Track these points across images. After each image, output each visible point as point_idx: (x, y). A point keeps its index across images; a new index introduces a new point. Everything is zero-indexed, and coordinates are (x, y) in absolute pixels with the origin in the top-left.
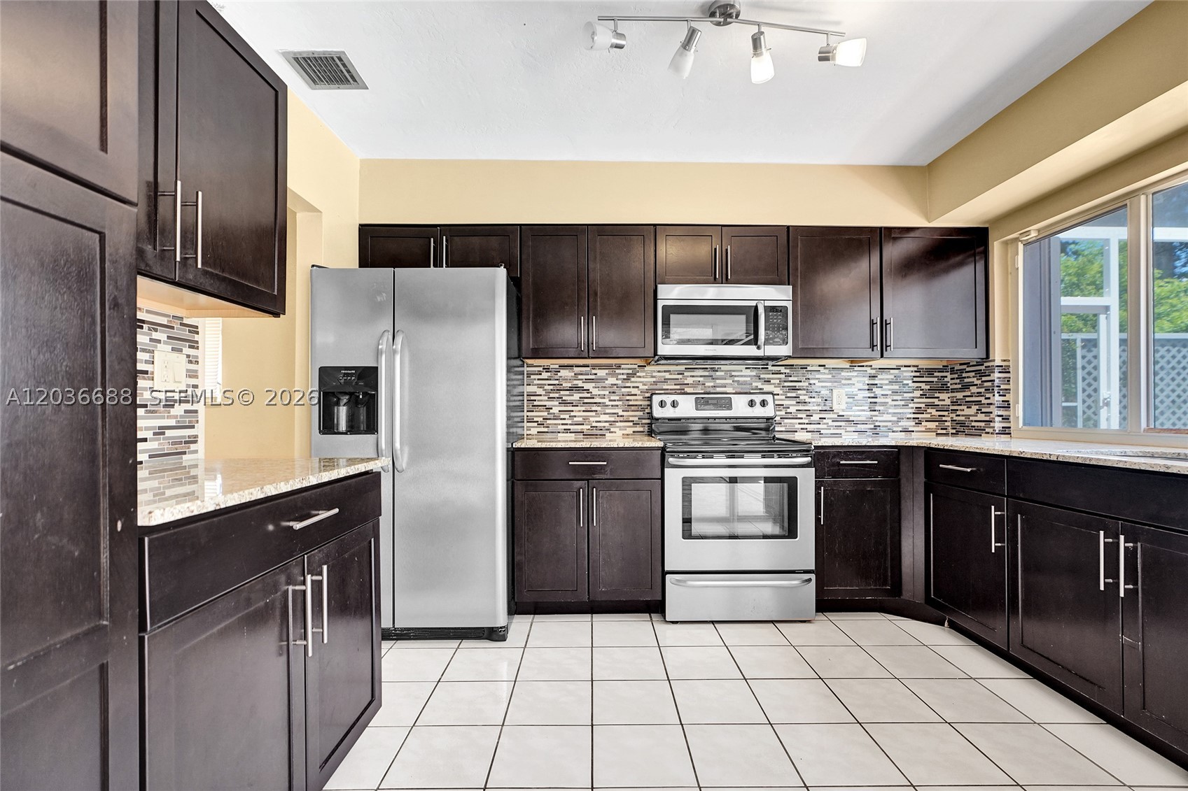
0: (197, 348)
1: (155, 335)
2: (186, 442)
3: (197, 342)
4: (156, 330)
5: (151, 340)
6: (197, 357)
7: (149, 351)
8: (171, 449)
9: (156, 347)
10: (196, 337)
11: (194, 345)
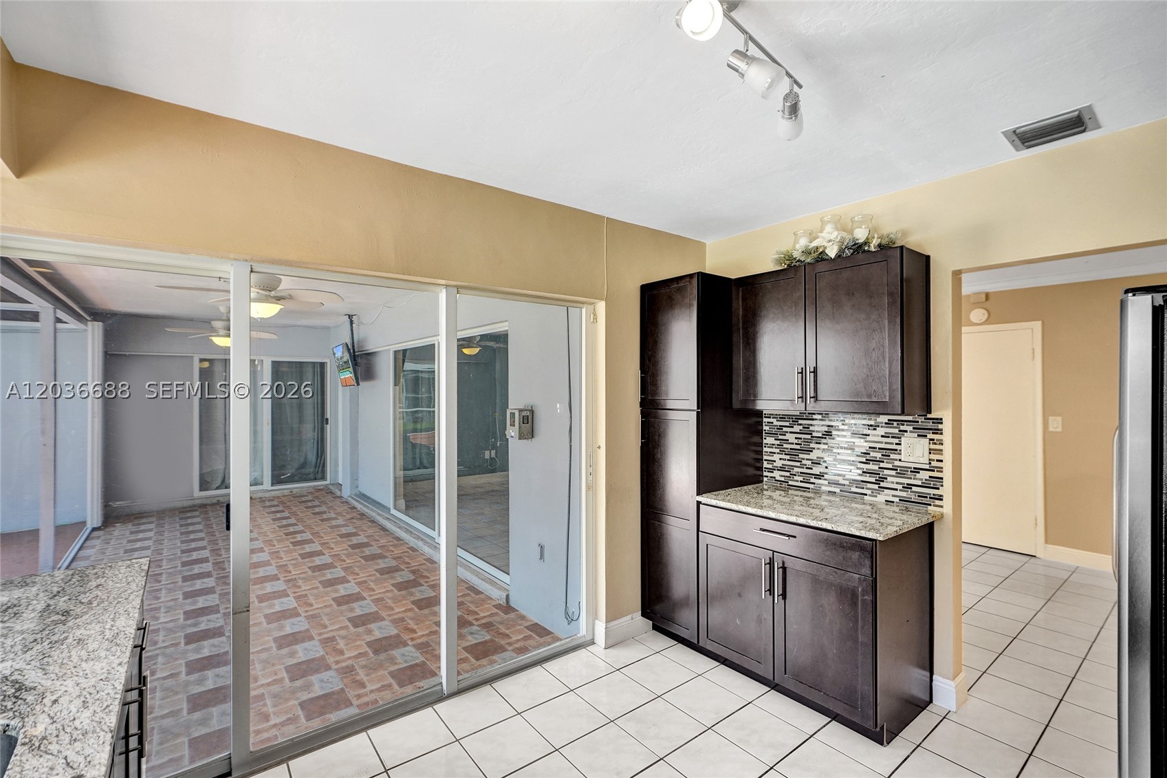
0: (942, 434)
1: (902, 428)
2: (930, 498)
3: (941, 430)
4: (903, 425)
5: (900, 431)
6: (942, 440)
7: (898, 438)
8: (917, 499)
9: (904, 435)
10: (940, 426)
11: (938, 431)
